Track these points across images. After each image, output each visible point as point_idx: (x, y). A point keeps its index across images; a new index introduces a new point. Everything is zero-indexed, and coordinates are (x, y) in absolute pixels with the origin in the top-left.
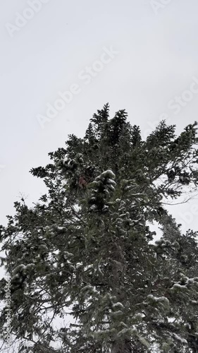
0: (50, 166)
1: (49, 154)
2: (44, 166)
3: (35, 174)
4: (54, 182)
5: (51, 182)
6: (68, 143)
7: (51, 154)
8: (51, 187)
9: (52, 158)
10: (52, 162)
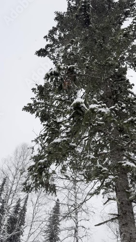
0: (48, 46)
1: (44, 37)
2: (44, 47)
3: (39, 55)
4: (55, 55)
5: (53, 56)
6: (56, 19)
7: (46, 37)
8: (54, 59)
9: (47, 40)
10: (49, 43)
